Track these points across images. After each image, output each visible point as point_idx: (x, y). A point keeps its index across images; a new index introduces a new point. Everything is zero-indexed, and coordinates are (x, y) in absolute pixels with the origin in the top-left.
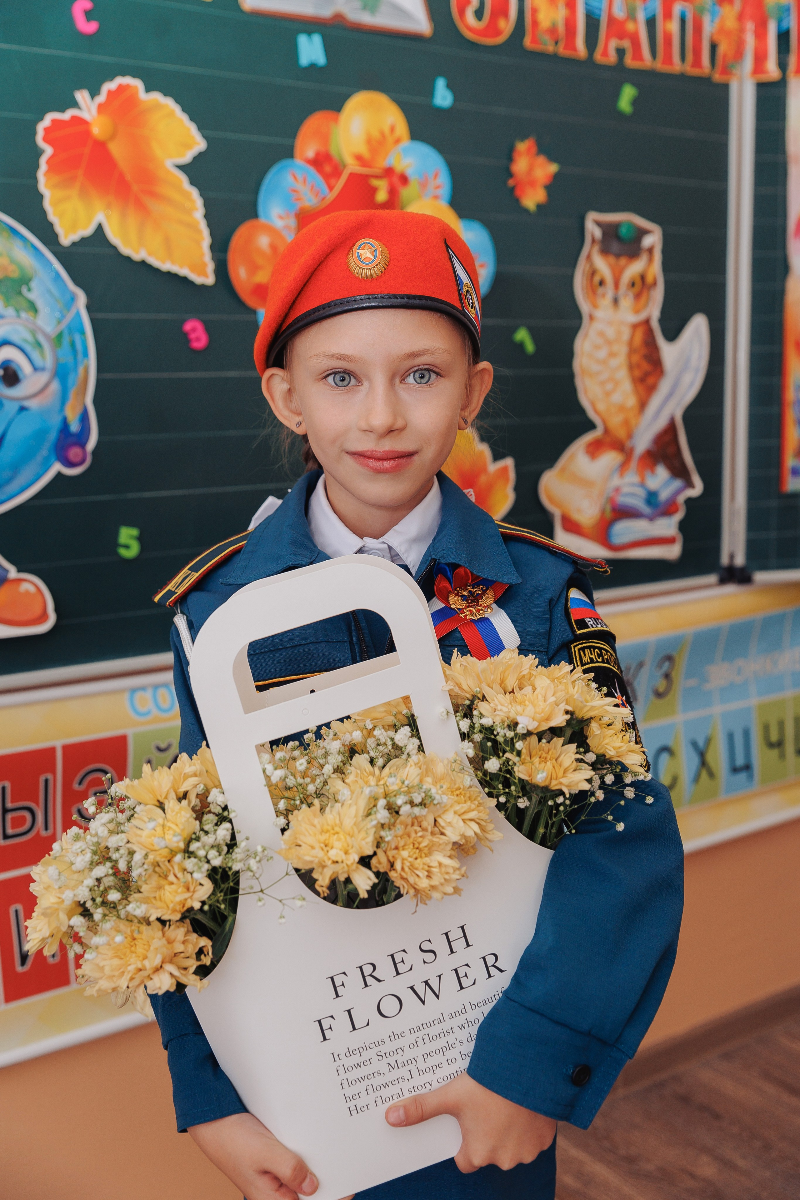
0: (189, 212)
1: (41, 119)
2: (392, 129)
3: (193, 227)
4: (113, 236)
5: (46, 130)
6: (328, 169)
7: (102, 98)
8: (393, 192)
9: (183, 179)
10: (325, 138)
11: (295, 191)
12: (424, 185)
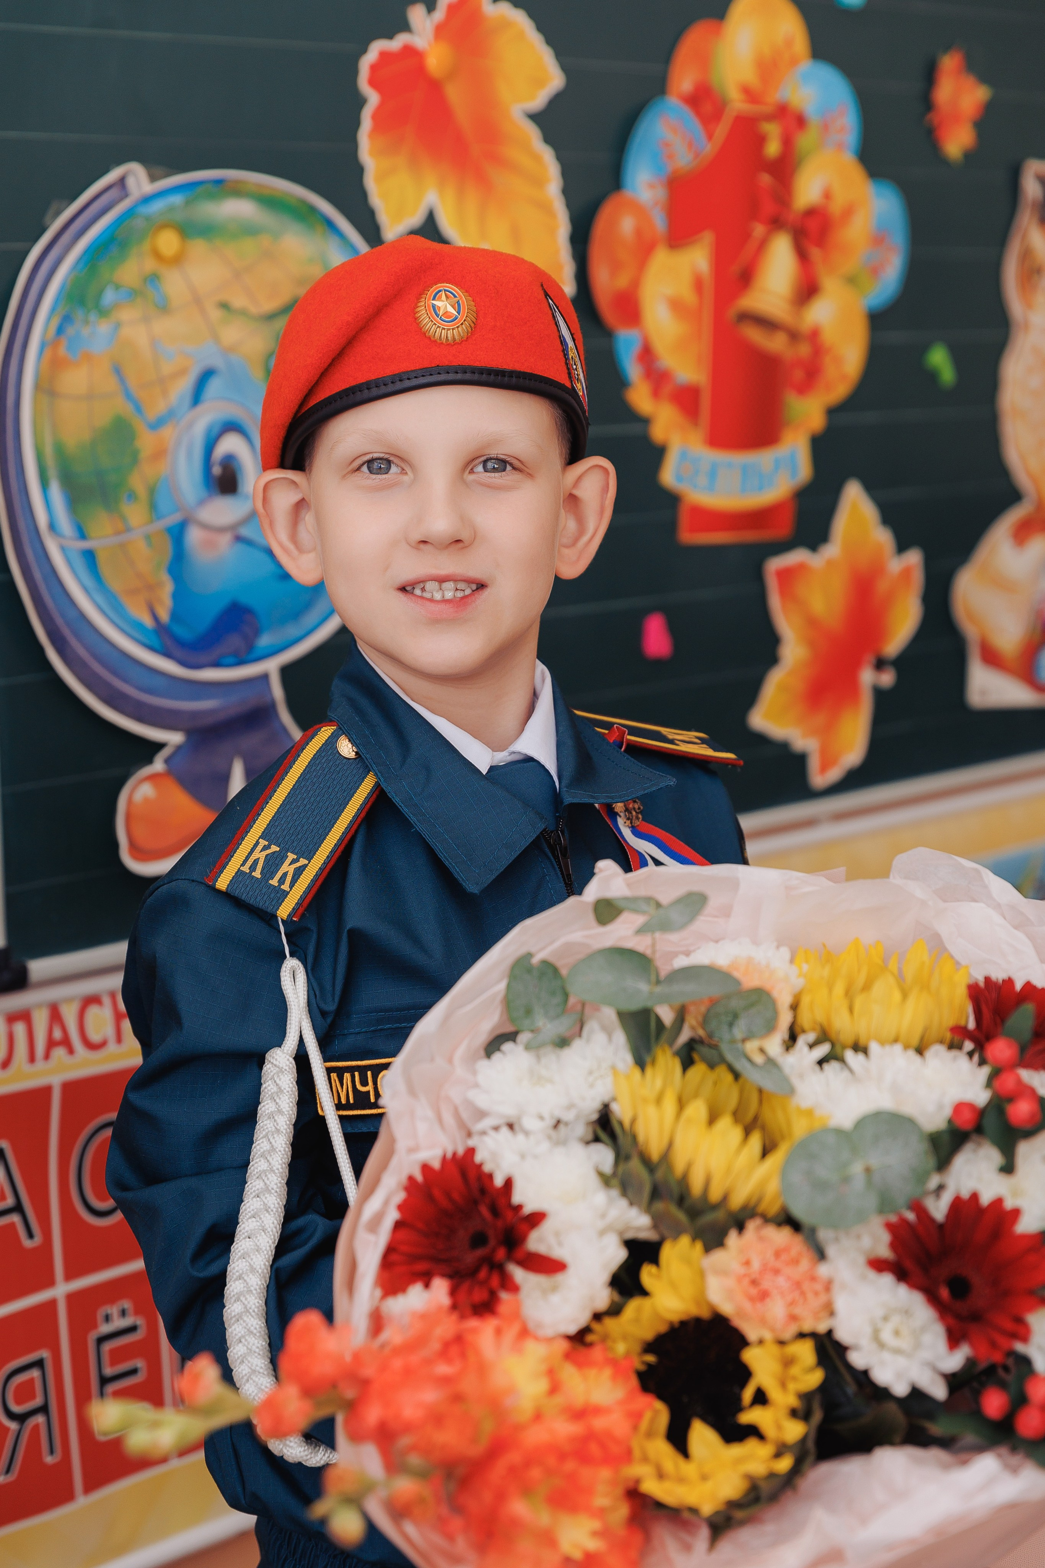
0: (539, 182)
1: (364, 51)
2: (789, 43)
3: (545, 208)
4: (447, 225)
5: (374, 68)
6: (708, 108)
7: (439, 14)
8: (788, 142)
9: (533, 134)
10: (704, 61)
11: (667, 145)
12: (825, 127)
